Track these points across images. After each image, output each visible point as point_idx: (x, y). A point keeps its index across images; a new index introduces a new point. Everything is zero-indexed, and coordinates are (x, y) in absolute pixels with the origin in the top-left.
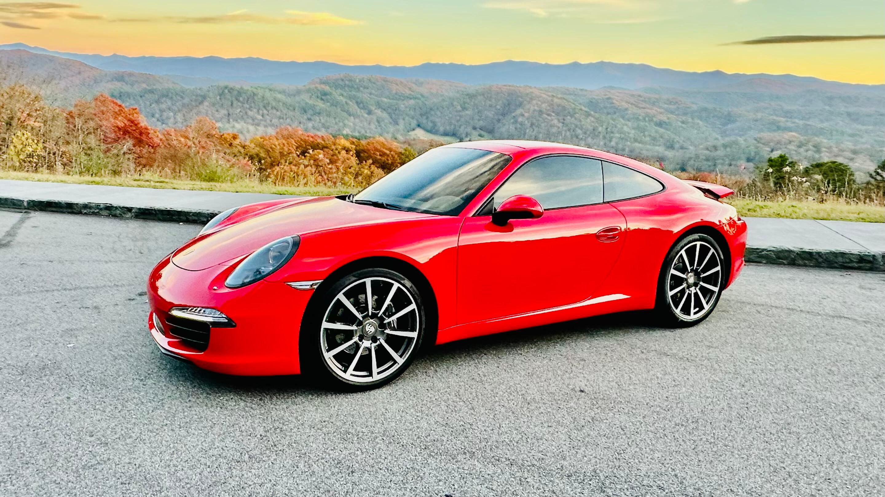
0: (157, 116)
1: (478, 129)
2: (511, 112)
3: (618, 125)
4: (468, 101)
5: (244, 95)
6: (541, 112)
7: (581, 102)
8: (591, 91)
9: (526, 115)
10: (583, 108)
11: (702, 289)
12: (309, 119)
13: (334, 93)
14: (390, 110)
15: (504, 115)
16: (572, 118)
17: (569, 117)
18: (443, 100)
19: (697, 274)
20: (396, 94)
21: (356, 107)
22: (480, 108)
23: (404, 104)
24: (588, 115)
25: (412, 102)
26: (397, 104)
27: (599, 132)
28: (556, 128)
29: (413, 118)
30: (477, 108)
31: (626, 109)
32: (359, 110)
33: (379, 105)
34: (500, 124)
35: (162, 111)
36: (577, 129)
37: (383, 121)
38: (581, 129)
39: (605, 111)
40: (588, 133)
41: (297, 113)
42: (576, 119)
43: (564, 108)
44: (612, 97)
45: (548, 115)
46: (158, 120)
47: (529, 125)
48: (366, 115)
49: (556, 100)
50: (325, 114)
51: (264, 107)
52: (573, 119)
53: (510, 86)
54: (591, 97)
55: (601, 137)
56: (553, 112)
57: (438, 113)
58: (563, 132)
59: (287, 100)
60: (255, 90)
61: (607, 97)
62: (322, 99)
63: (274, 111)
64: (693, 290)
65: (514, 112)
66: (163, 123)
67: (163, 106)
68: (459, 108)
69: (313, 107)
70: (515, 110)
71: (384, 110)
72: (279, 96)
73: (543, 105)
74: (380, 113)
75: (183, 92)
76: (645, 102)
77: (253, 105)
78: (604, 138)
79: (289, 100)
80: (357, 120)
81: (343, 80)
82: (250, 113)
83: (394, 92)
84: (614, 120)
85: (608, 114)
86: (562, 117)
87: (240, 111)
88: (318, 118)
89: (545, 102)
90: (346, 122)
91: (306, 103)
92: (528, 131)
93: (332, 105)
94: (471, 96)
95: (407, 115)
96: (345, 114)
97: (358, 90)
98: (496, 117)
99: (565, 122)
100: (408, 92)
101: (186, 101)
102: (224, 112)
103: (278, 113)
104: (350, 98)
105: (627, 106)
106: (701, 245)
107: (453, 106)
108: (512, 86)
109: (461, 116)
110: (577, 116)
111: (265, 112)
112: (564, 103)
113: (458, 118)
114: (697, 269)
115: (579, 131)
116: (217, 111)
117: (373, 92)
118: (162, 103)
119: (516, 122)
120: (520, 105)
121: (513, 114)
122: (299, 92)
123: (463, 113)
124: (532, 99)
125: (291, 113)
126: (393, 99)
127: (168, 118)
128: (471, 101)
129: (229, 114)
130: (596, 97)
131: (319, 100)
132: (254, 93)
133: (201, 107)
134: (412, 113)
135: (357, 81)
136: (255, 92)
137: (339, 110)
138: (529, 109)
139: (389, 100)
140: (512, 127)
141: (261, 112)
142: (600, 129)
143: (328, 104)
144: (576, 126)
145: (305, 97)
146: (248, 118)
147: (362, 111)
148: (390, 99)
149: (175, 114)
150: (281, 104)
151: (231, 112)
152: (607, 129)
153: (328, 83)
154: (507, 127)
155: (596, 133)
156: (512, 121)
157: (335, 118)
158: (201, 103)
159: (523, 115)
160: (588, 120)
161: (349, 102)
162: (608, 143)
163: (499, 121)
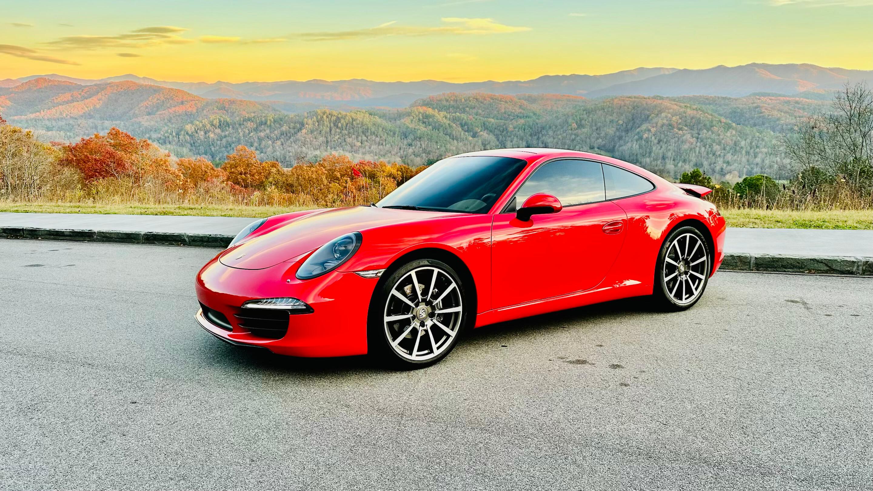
0: (256, 144)
1: (596, 149)
2: (636, 128)
3: (765, 138)
4: (585, 116)
5: (342, 121)
6: (671, 126)
7: (722, 112)
8: (736, 100)
9: (653, 130)
10: (723, 120)
11: (692, 276)
12: (410, 145)
13: (437, 115)
14: (497, 132)
15: (627, 131)
16: (708, 131)
17: (705, 131)
18: (557, 117)
19: (687, 263)
20: (505, 113)
21: (460, 129)
22: (599, 124)
23: (512, 124)
24: (728, 127)
25: (522, 121)
26: (505, 124)
27: (742, 148)
28: (688, 144)
29: (522, 139)
30: (596, 125)
31: (778, 119)
32: (462, 133)
33: (485, 127)
34: (622, 142)
35: (260, 140)
36: (714, 144)
37: (489, 143)
38: (719, 144)
39: (752, 122)
40: (728, 148)
41: (397, 139)
42: (713, 133)
43: (699, 122)
44: (761, 105)
45: (680, 129)
46: (257, 149)
47: (656, 141)
48: (471, 138)
49: (689, 111)
50: (426, 139)
51: (363, 132)
52: (710, 133)
53: (635, 97)
54: (735, 106)
55: (744, 152)
56: (686, 126)
57: (551, 133)
58: (697, 149)
59: (387, 124)
60: (354, 115)
61: (755, 105)
62: (424, 122)
63: (374, 137)
64: (684, 277)
65: (639, 127)
66: (262, 152)
67: (262, 134)
68: (575, 125)
69: (413, 131)
70: (641, 124)
71: (491, 131)
72: (378, 120)
73: (674, 118)
74: (487, 135)
75: (281, 120)
76: (804, 109)
77: (352, 130)
78: (748, 153)
79: (389, 125)
80: (460, 144)
81: (447, 101)
82: (349, 140)
83: (503, 111)
84: (761, 133)
85: (755, 125)
86: (696, 131)
87: (339, 138)
88: (419, 143)
89: (676, 115)
90: (448, 146)
91: (408, 127)
92: (654, 148)
93: (434, 128)
94: (589, 112)
95: (515, 135)
96: (448, 138)
97: (464, 111)
98: (618, 134)
99: (700, 136)
100: (518, 110)
101: (285, 128)
102: (321, 139)
103: (378, 139)
104: (454, 120)
105: (779, 115)
106: (690, 236)
107: (568, 123)
108: (637, 98)
109: (576, 135)
110: (715, 129)
111: (364, 138)
112: (700, 115)
113: (573, 137)
114: (687, 259)
115: (716, 147)
116: (315, 138)
117: (480, 111)
118: (261, 131)
119: (641, 138)
120: (647, 119)
121: (638, 130)
122: (400, 116)
123: (579, 131)
124: (660, 112)
125: (390, 139)
126: (501, 119)
127: (266, 147)
128: (588, 116)
129: (327, 142)
130: (741, 106)
131: (421, 124)
132: (352, 119)
133: (299, 134)
134: (521, 133)
135: (463, 100)
136: (354, 118)
137: (441, 134)
138: (657, 124)
139: (496, 121)
140: (636, 146)
141: (360, 138)
142: (743, 143)
143: (431, 127)
144: (714, 141)
145: (407, 121)
146: (346, 145)
147: (467, 133)
148: (497, 119)
149: (273, 142)
150: (381, 129)
151: (329, 139)
152: (751, 143)
153: (431, 104)
154: (629, 145)
155: (738, 148)
156: (636, 137)
157: (437, 142)
158: (300, 130)
159: (649, 130)
160: (728, 134)
161: (452, 124)
162: (751, 160)
163: (620, 138)
